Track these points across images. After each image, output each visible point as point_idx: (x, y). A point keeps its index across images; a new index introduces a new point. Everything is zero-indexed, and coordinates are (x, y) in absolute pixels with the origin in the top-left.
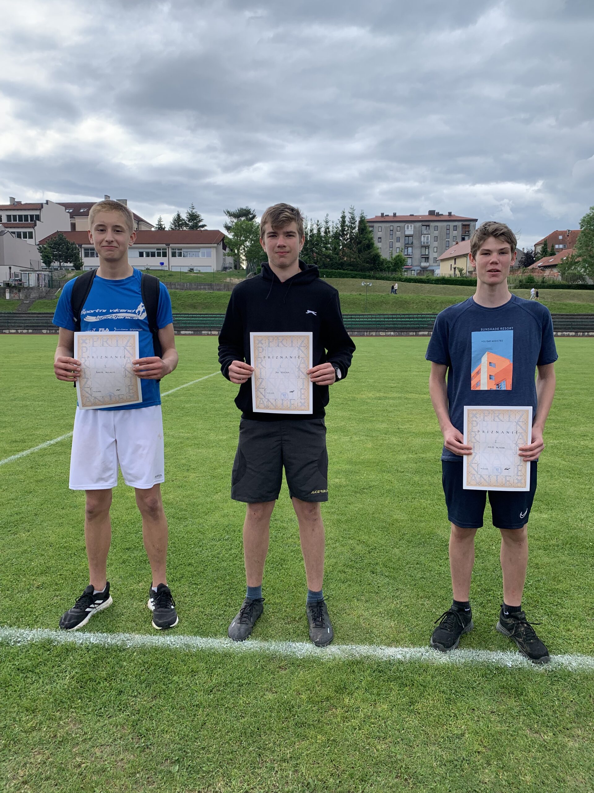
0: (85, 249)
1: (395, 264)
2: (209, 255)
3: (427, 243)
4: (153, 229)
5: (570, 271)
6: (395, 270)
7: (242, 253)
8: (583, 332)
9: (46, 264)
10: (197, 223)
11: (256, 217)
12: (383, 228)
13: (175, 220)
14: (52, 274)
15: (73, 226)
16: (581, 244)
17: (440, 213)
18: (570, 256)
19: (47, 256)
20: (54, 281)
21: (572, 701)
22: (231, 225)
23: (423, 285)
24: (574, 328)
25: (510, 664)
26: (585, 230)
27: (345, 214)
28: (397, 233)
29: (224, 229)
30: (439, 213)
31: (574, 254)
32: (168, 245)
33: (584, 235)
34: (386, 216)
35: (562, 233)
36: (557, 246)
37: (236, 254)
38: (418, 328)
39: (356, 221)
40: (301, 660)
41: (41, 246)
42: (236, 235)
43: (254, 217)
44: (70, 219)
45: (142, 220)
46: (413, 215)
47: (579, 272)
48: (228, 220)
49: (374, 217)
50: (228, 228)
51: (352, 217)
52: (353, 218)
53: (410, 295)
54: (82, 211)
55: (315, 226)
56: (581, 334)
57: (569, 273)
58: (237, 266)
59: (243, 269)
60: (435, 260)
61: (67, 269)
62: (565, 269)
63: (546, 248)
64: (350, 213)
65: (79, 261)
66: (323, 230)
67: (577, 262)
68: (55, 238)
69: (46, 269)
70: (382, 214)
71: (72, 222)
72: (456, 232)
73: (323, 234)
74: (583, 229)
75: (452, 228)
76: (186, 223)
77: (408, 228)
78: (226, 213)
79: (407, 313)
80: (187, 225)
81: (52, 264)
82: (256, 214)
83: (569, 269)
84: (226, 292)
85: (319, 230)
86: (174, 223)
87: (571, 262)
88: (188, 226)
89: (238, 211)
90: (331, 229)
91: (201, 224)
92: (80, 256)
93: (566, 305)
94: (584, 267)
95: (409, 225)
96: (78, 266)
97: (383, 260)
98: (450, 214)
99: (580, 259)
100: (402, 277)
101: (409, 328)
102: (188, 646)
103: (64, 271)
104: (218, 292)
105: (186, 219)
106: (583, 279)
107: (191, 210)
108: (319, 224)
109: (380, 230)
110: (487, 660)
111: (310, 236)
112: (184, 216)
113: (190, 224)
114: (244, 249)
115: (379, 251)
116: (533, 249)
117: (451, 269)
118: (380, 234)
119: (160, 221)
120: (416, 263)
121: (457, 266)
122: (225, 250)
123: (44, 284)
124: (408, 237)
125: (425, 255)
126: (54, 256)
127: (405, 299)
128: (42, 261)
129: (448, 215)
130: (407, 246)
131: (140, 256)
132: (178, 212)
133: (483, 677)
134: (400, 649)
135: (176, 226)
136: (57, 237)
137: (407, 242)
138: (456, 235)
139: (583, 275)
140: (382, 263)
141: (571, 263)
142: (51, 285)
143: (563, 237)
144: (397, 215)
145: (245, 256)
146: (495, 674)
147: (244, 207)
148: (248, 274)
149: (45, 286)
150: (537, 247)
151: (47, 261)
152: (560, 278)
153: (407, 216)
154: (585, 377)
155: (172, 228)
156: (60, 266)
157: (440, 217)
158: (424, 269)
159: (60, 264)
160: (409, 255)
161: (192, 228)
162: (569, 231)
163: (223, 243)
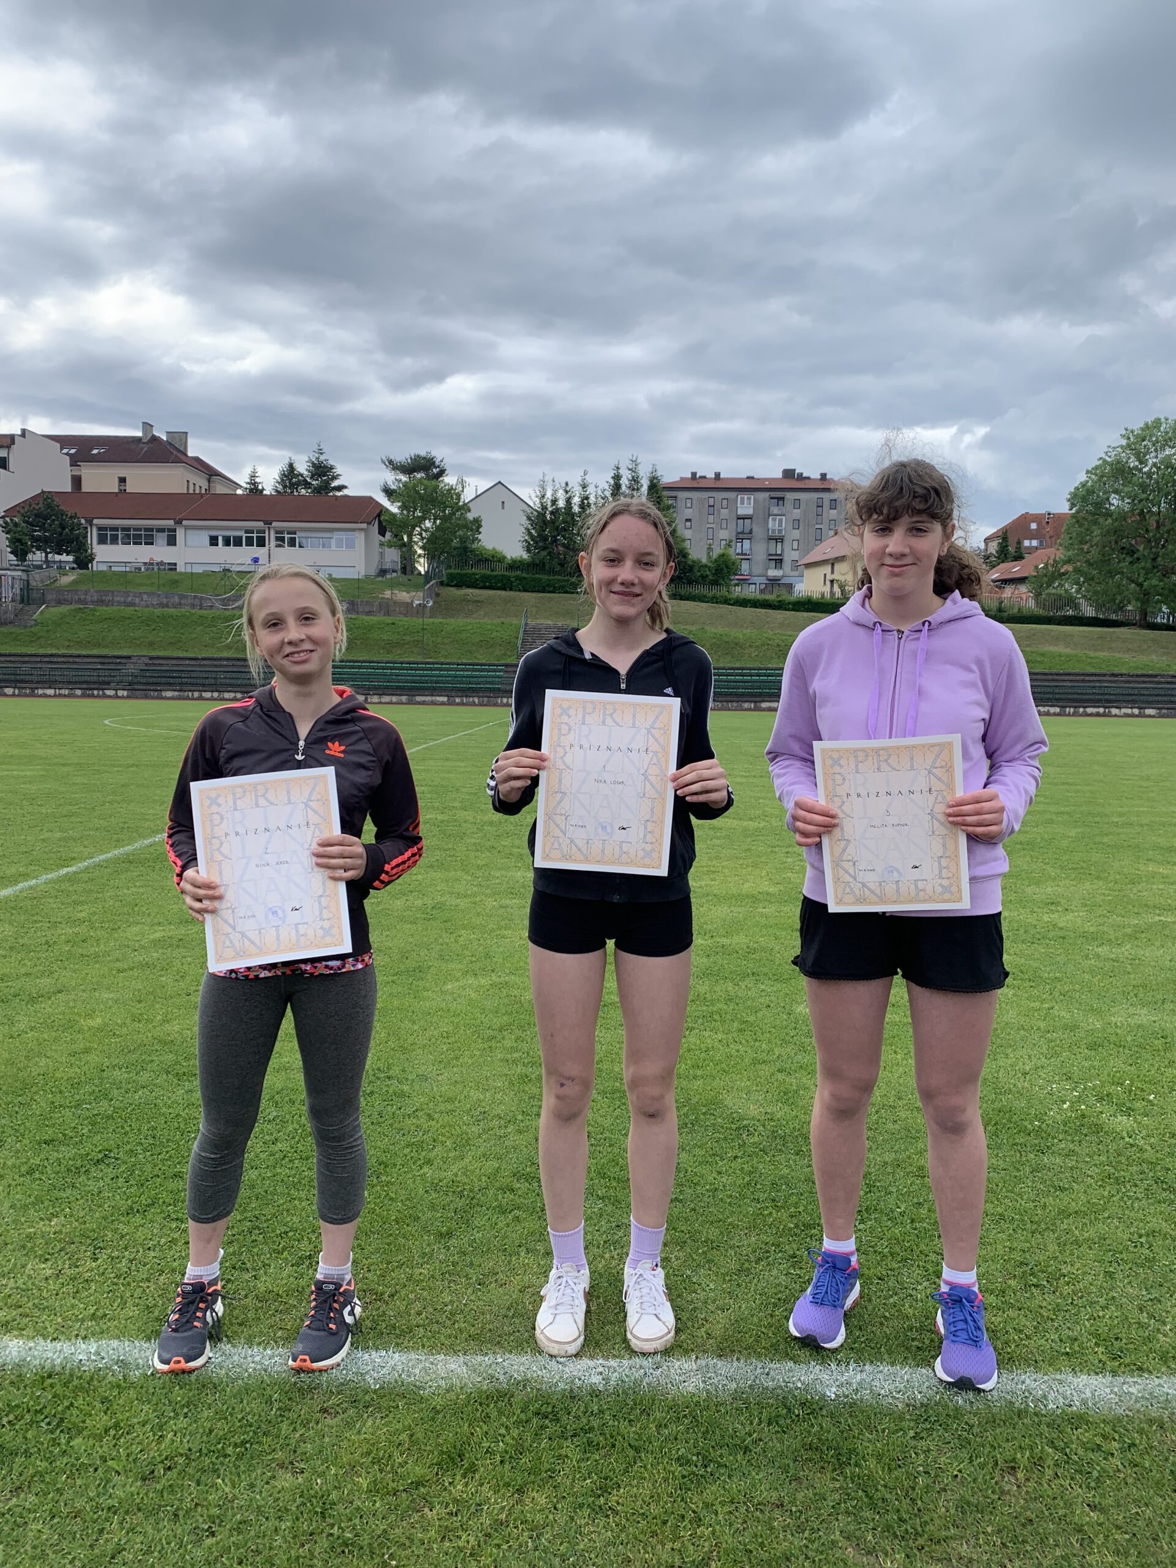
0: (100, 529)
1: (716, 570)
2: (351, 545)
3: (780, 531)
4: (239, 492)
5: (1051, 591)
6: (715, 583)
7: (416, 543)
8: (1075, 707)
9: (16, 556)
10: (327, 483)
11: (446, 472)
12: (694, 502)
13: (284, 474)
14: (28, 575)
15: (77, 481)
16: (1071, 538)
17: (804, 475)
18: (1051, 561)
19: (19, 541)
20: (32, 589)
21: (956, 1476)
22: (395, 488)
23: (770, 611)
24: (1058, 700)
25: (831, 1393)
26: (1077, 512)
27: (620, 471)
28: (722, 510)
29: (383, 494)
30: (802, 474)
31: (1057, 559)
32: (268, 523)
33: (1077, 522)
34: (700, 477)
35: (1037, 518)
36: (1026, 543)
37: (404, 545)
38: (760, 695)
39: (642, 486)
40: (375, 1392)
41: (8, 519)
42: (403, 507)
43: (442, 472)
44: (70, 468)
45: (219, 474)
46: (752, 478)
47: (1066, 591)
48: (391, 478)
49: (678, 479)
50: (389, 492)
51: (633, 477)
52: (635, 481)
53: (745, 631)
54: (95, 452)
55: (561, 494)
56: (1072, 710)
57: (1049, 594)
58: (407, 566)
59: (420, 573)
60: (795, 565)
61: (61, 566)
62: (1041, 586)
63: (1007, 546)
64: (629, 470)
65: (86, 551)
66: (576, 500)
67: (1064, 574)
68: (38, 504)
69: (18, 565)
70: (694, 474)
71: (73, 473)
72: (835, 511)
73: (576, 509)
74: (1074, 511)
75: (826, 504)
76: (305, 480)
77: (742, 503)
78: (387, 463)
79: (737, 665)
80: (307, 485)
81: (30, 556)
82: (446, 467)
83: (1049, 586)
84: (383, 618)
85: (568, 501)
86: (282, 480)
87: (1053, 573)
88: (310, 488)
89: (409, 461)
90: (592, 499)
91: (335, 484)
92: (89, 542)
93: (1043, 655)
94: (1077, 583)
95: (746, 497)
96: (84, 561)
97: (693, 562)
98: (824, 476)
99: (1069, 568)
100: (731, 596)
101: (742, 695)
102: (123, 1364)
103: (54, 572)
104: (365, 617)
105: (306, 473)
106: (1076, 607)
107: (317, 455)
108: (568, 489)
109: (689, 505)
110: (783, 1384)
111: (552, 513)
112: (302, 468)
113: (314, 483)
114: (421, 534)
115: (687, 544)
116: (982, 546)
117: (825, 583)
118: (688, 513)
119: (253, 476)
120: (757, 570)
121: (835, 576)
122: (384, 536)
123: (11, 595)
124: (744, 519)
125: (776, 555)
126: (35, 539)
127: (735, 638)
128: (9, 550)
129: (821, 479)
130: (741, 536)
131: (212, 544)
132: (290, 459)
133: (769, 1424)
134: (601, 1361)
135: (285, 487)
136: (41, 502)
137: (740, 529)
138: (835, 518)
139: (1076, 598)
140: (691, 568)
141: (1053, 575)
142: (26, 597)
143: (1038, 525)
144: (722, 476)
145: (423, 548)
146: (798, 1416)
147: (423, 453)
148: (428, 583)
149: (13, 600)
150: (990, 544)
151: (20, 551)
152: (1031, 603)
153: (742, 479)
154: (1068, 791)
155: (277, 491)
156: (47, 561)
157: (803, 482)
158: (774, 582)
159: (46, 557)
160: (746, 554)
161: (318, 490)
162: (1049, 514)
163: (380, 521)
